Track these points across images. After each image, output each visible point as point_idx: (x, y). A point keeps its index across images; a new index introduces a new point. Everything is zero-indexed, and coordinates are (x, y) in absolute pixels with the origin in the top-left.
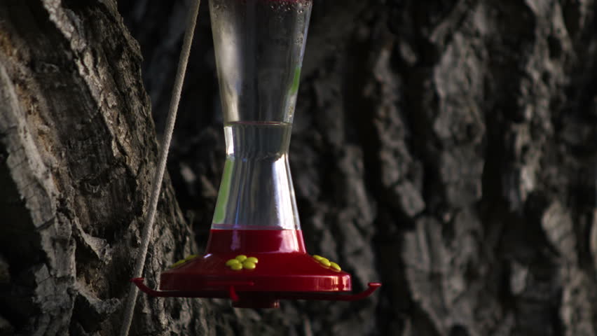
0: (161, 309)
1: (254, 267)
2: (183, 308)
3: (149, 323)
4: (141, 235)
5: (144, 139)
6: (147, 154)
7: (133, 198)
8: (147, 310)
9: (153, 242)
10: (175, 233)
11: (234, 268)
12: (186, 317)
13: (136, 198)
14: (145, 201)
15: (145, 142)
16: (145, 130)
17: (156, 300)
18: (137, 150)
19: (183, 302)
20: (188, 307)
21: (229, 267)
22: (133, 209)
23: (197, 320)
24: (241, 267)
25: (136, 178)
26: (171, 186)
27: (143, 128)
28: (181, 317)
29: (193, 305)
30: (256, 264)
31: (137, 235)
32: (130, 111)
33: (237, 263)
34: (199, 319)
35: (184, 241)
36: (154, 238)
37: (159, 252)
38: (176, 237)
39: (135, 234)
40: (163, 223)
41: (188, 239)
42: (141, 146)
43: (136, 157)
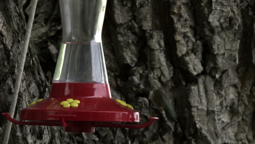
0: (27, 133)
1: (77, 105)
2: (45, 133)
3: (21, 141)
4: (14, 87)
5: (18, 26)
6: (20, 36)
7: (8, 63)
8: (19, 134)
9: (22, 91)
10: (39, 86)
11: (65, 106)
12: (46, 138)
13: (11, 63)
14: (16, 65)
15: (19, 28)
16: (18, 21)
17: (25, 128)
18: (11, 33)
19: (44, 129)
20: (48, 132)
21: (62, 106)
22: (9, 70)
23: (54, 140)
24: (69, 106)
25: (10, 51)
26: (36, 56)
27: (17, 20)
28: (43, 138)
29: (51, 131)
30: (79, 104)
31: (12, 87)
32: (8, 9)
33: (67, 103)
34: (55, 140)
35: (45, 91)
36: (23, 89)
37: (26, 98)
38: (39, 88)
39: (10, 87)
40: (30, 79)
41: (47, 89)
42: (16, 31)
43: (11, 38)
